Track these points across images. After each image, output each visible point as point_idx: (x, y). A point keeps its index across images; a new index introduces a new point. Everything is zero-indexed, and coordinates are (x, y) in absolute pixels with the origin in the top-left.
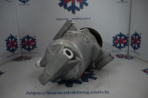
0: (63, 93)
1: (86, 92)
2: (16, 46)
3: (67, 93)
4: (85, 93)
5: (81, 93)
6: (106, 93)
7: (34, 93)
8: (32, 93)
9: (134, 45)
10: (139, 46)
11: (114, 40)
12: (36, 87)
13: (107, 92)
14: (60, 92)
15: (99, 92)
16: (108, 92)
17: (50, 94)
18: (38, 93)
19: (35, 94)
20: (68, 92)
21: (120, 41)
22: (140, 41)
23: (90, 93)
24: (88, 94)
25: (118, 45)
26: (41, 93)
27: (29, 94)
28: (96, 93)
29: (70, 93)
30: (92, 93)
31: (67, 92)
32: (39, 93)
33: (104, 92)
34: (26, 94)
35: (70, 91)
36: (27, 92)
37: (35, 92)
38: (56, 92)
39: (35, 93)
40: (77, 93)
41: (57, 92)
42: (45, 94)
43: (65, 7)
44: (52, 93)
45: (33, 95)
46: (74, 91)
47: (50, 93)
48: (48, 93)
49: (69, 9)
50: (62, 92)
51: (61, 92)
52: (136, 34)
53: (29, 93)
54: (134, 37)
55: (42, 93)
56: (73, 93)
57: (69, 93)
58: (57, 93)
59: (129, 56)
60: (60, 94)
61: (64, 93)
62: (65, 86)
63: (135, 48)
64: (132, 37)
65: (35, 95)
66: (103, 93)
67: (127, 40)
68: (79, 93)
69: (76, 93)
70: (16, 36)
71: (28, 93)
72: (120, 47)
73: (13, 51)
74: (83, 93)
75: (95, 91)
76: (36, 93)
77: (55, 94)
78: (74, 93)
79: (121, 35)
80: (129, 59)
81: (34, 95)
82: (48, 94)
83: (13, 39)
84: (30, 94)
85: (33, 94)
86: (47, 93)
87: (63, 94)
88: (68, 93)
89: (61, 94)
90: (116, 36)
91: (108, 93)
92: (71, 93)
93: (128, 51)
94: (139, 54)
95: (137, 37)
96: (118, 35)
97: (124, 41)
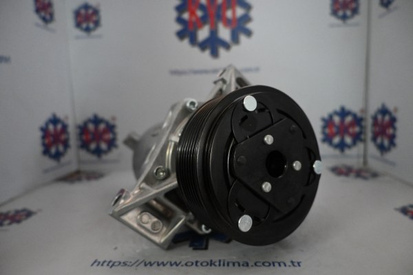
0: (183, 263)
1: (241, 264)
2: (66, 144)
3: (193, 264)
4: (239, 265)
5: (228, 265)
6: (294, 265)
7: (111, 264)
8: (105, 264)
9: (379, 140)
10: (392, 143)
11: (324, 127)
12: (116, 248)
13: (296, 264)
14: (176, 263)
15: (277, 264)
16: (299, 264)
17: (151, 265)
18: (120, 263)
19: (113, 265)
20: (197, 262)
21: (343, 130)
22: (395, 129)
23: (253, 264)
25: (336, 140)
26: (128, 264)
27: (98, 265)
28: (267, 264)
29: (201, 264)
30: (258, 264)
31: (194, 261)
32: (124, 263)
34: (92, 265)
35: (200, 260)
36: (94, 261)
37: (114, 260)
38: (165, 263)
39: (115, 262)
40: (220, 265)
41: (167, 263)
42: (137, 266)
43: (193, 41)
44: (155, 262)
45: (109, 267)
46: (211, 261)
47: (150, 263)
48: (145, 263)
49: (203, 46)
50: (180, 263)
51: (178, 262)
52: (384, 111)
53: (99, 263)
54: (380, 117)
55: (131, 264)
56: (208, 264)
57: (199, 264)
58: (169, 264)
59: (367, 171)
60: (174, 266)
61: (186, 264)
62: (190, 246)
63: (382, 148)
64: (375, 118)
65: (113, 267)
66: (285, 265)
67: (361, 127)
68: (224, 265)
69: (217, 264)
70: (67, 118)
71: (96, 264)
72: (342, 146)
73: (57, 156)
74: (234, 265)
75: (264, 261)
76: (116, 264)
77: (164, 265)
78: (211, 263)
79: (343, 113)
80: (365, 178)
81: (111, 267)
82: (146, 265)
83: (59, 127)
84: (102, 265)
85: (108, 265)
86: (143, 264)
87: (182, 266)
88: (196, 265)
89: (177, 265)
90: (331, 117)
91: (299, 266)
92: (205, 264)
93: (365, 156)
94: (393, 164)
95: (387, 118)
96: (336, 113)
97: (351, 130)
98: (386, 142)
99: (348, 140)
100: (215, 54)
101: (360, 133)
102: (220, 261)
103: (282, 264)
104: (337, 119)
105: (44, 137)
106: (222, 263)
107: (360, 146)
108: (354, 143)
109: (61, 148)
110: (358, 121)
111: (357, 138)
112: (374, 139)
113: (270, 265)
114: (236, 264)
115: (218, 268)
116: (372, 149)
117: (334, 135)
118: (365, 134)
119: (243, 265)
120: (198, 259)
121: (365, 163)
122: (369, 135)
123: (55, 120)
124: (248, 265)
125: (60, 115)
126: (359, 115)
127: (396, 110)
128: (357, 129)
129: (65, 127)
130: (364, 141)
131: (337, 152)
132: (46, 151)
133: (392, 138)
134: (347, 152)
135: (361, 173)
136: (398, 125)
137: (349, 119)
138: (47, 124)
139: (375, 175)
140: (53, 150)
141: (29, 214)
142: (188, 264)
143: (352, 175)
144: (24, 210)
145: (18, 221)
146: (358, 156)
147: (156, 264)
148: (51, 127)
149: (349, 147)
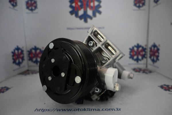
0: (73, 110)
2: (23, 59)
4: (96, 110)
5: (91, 110)
6: (118, 110)
7: (43, 110)
8: (41, 110)
9: (152, 58)
10: (158, 59)
11: (130, 52)
12: (45, 104)
13: (119, 110)
15: (111, 110)
16: (120, 109)
18: (47, 110)
19: (44, 111)
20: (78, 109)
21: (138, 53)
22: (159, 53)
23: (102, 110)
24: (99, 111)
25: (135, 57)
26: (50, 110)
27: (37, 111)
28: (107, 110)
29: (80, 110)
30: (103, 110)
31: (77, 109)
32: (48, 110)
33: (116, 109)
34: (35, 111)
37: (44, 109)
39: (44, 110)
40: (88, 110)
41: (66, 109)
43: (77, 15)
45: (42, 112)
47: (59, 110)
49: (81, 18)
51: (71, 109)
52: (154, 46)
54: (153, 48)
55: (51, 110)
57: (79, 110)
58: (67, 110)
59: (147, 70)
61: (74, 110)
63: (153, 61)
64: (151, 49)
65: (44, 112)
66: (114, 110)
67: (145, 52)
68: (90, 110)
69: (87, 110)
70: (23, 48)
71: (37, 110)
72: (137, 60)
73: (19, 64)
74: (94, 110)
75: (106, 108)
76: (45, 110)
77: (65, 111)
78: (85, 110)
79: (138, 46)
80: (146, 73)
82: (57, 111)
83: (20, 51)
84: (39, 111)
85: (42, 111)
87: (72, 111)
88: (78, 110)
89: (70, 111)
90: (133, 48)
91: (120, 110)
92: (82, 110)
93: (147, 64)
94: (158, 67)
95: (156, 49)
96: (135, 46)
97: (141, 53)
98: (155, 59)
99: (140, 57)
100: (86, 21)
101: (145, 54)
102: (88, 109)
103: (113, 110)
104: (135, 49)
105: (13, 56)
106: (89, 110)
107: (145, 60)
108: (142, 59)
109: (21, 60)
110: (144, 50)
111: (144, 56)
112: (150, 57)
113: (108, 110)
114: (95, 110)
115: (87, 111)
116: (149, 61)
117: (134, 55)
118: (147, 55)
119: (97, 110)
120: (79, 108)
121: (147, 67)
122: (149, 55)
123: (18, 49)
124: (99, 110)
125: (20, 46)
126: (145, 47)
127: (159, 45)
128: (144, 53)
129: (22, 51)
130: (146, 58)
131: (135, 62)
132: (14, 62)
133: (157, 57)
134: (140, 62)
135: (145, 71)
136: (160, 51)
137: (140, 49)
138: (14, 50)
139: (150, 72)
140: (17, 61)
141: (7, 89)
142: (75, 110)
143: (141, 72)
144: (5, 87)
145: (3, 92)
146: (144, 64)
147: (62, 110)
148: (16, 51)
149: (140, 60)
